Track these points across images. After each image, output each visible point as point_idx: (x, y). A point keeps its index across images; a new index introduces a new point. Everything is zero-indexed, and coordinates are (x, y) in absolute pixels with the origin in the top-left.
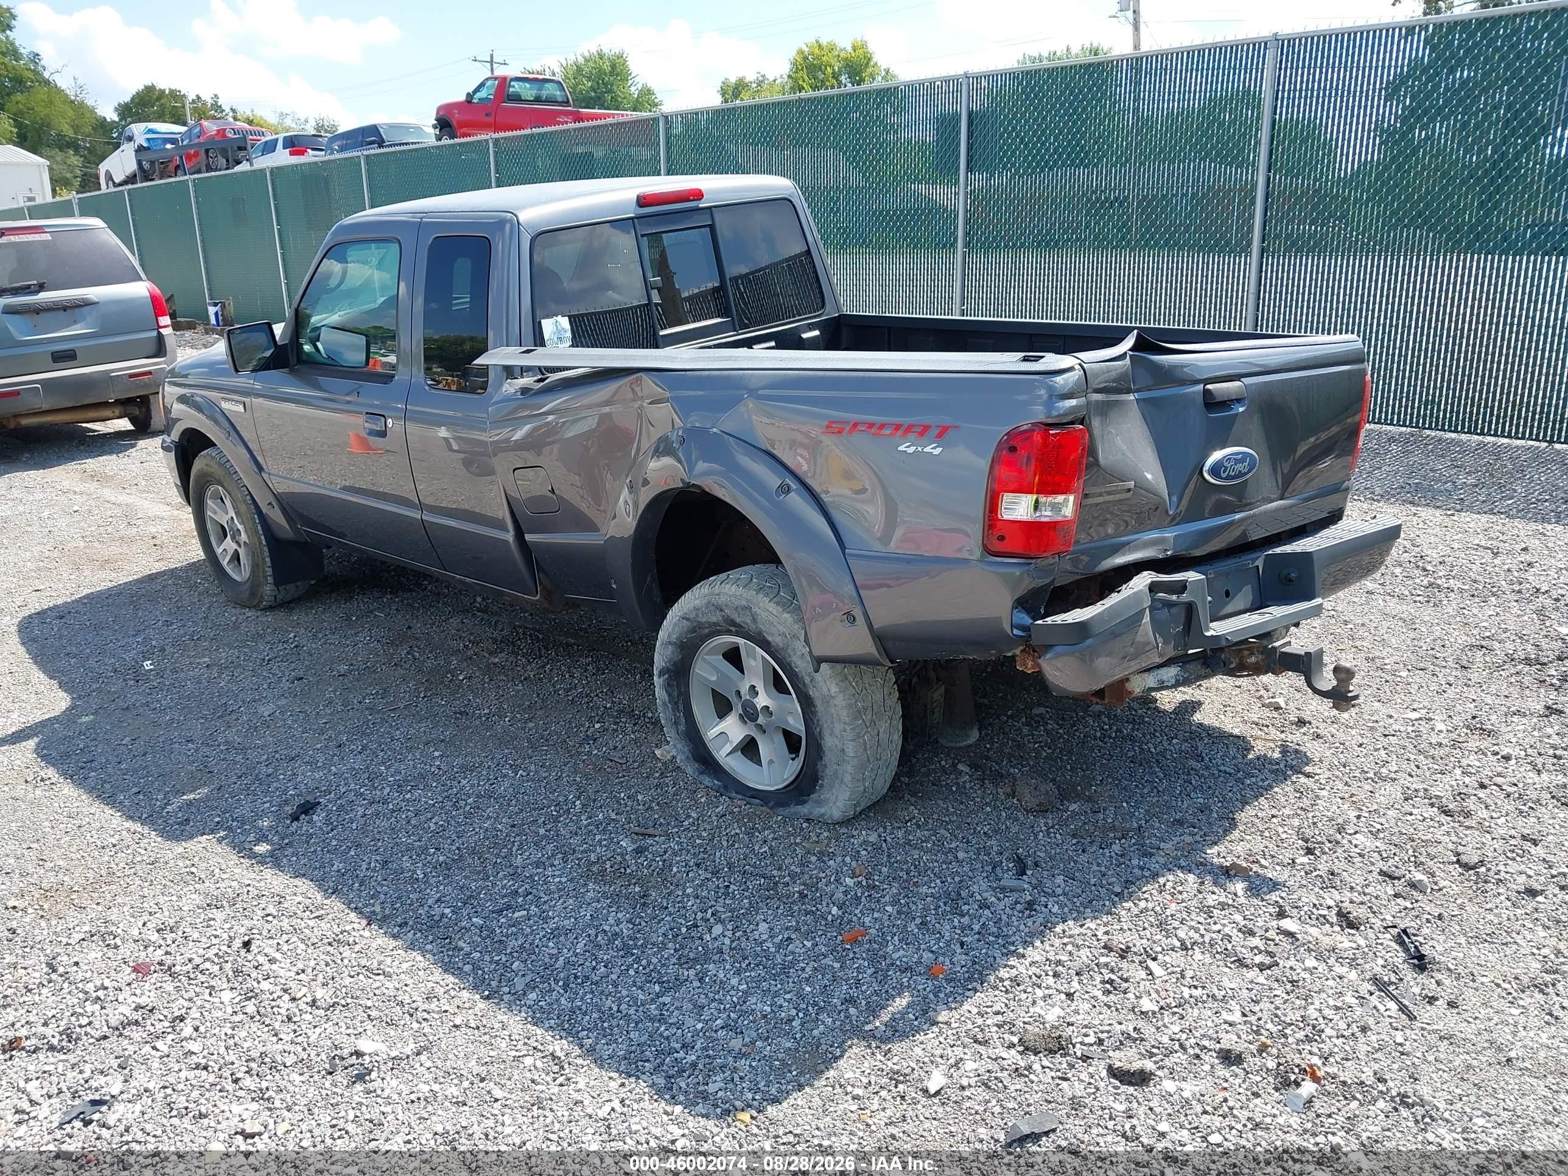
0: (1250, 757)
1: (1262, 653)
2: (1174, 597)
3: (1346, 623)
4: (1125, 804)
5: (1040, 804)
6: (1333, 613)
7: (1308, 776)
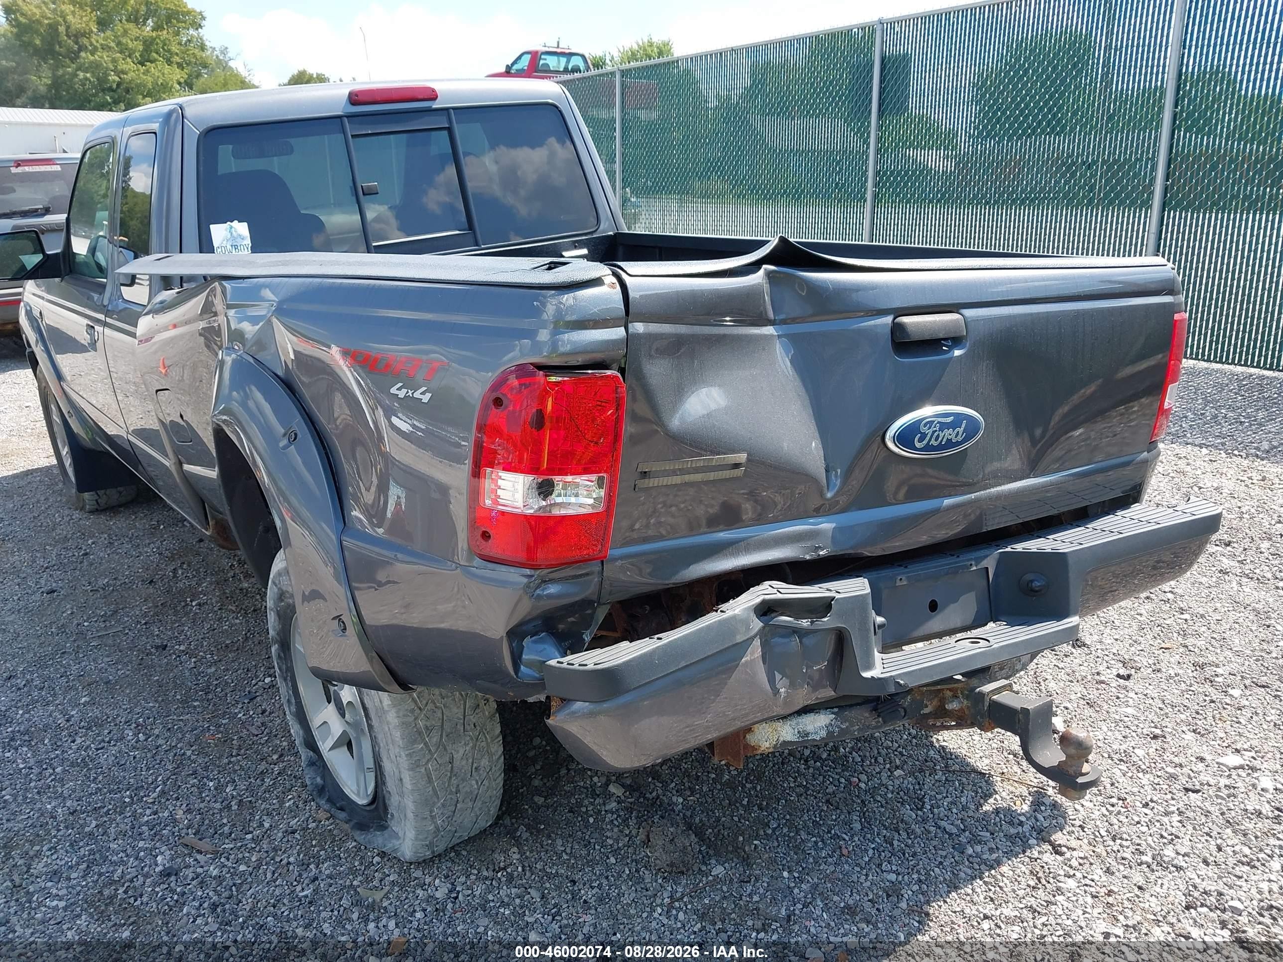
0: (987, 808)
1: (967, 697)
2: (805, 623)
3: (1182, 611)
4: (785, 874)
5: (672, 865)
6: (1170, 596)
7: (1057, 850)
